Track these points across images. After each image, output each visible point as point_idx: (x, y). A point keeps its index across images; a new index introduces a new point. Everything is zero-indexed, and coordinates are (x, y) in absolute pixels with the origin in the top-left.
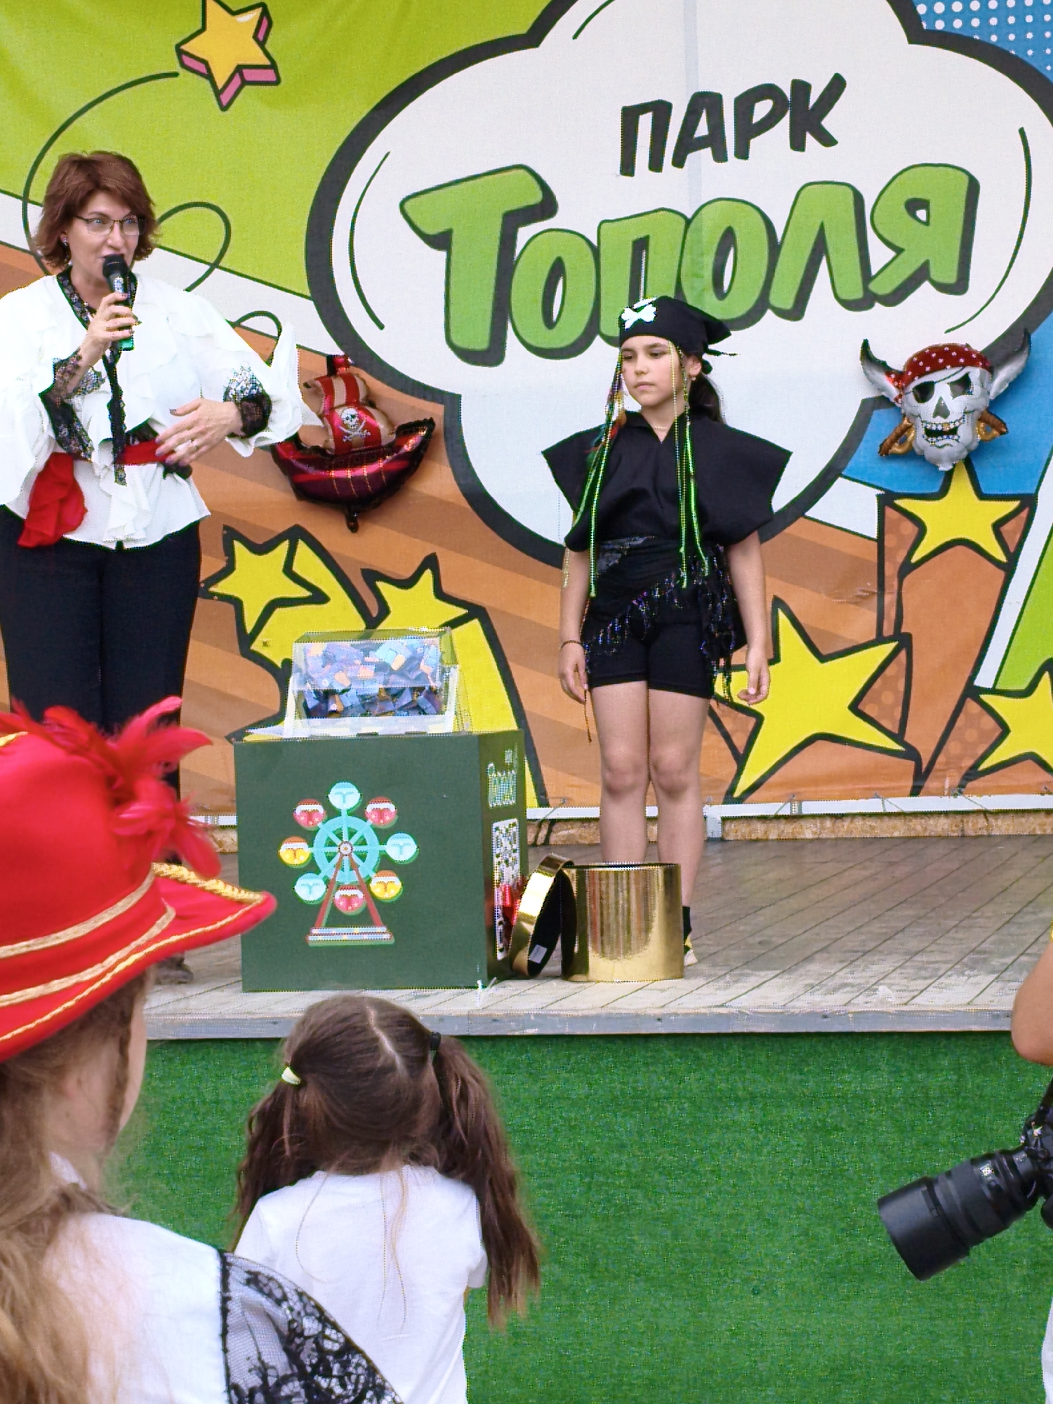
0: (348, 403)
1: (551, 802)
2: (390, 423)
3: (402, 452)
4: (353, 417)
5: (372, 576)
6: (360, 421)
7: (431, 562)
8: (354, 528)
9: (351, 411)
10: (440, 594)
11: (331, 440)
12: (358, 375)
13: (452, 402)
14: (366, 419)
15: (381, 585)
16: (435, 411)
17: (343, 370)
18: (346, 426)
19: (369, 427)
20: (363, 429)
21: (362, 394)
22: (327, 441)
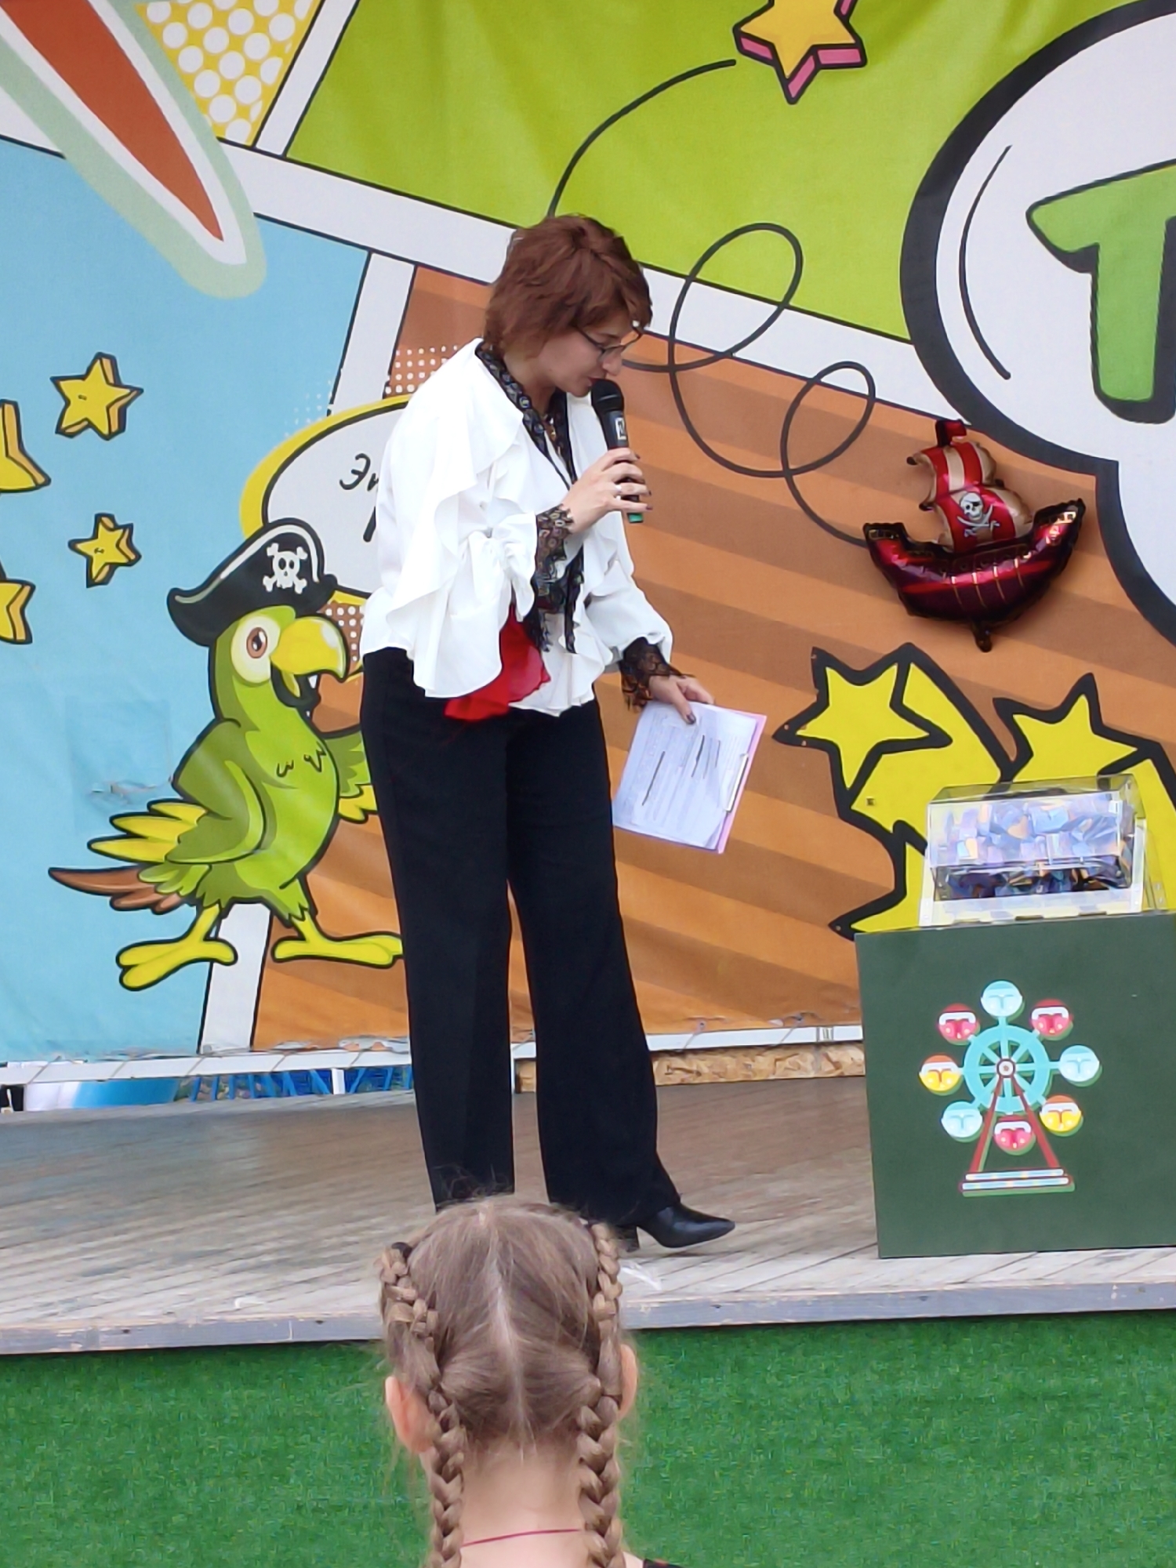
0: (968, 487)
2: (1025, 507)
3: (1041, 546)
4: (976, 503)
5: (1007, 708)
6: (985, 510)
7: (1086, 686)
8: (985, 644)
9: (973, 496)
10: (1099, 727)
11: (948, 535)
12: (977, 442)
13: (1106, 472)
14: (993, 505)
15: (1021, 720)
16: (1084, 485)
17: (958, 439)
18: (967, 517)
19: (998, 515)
20: (990, 519)
21: (986, 471)
22: (942, 535)
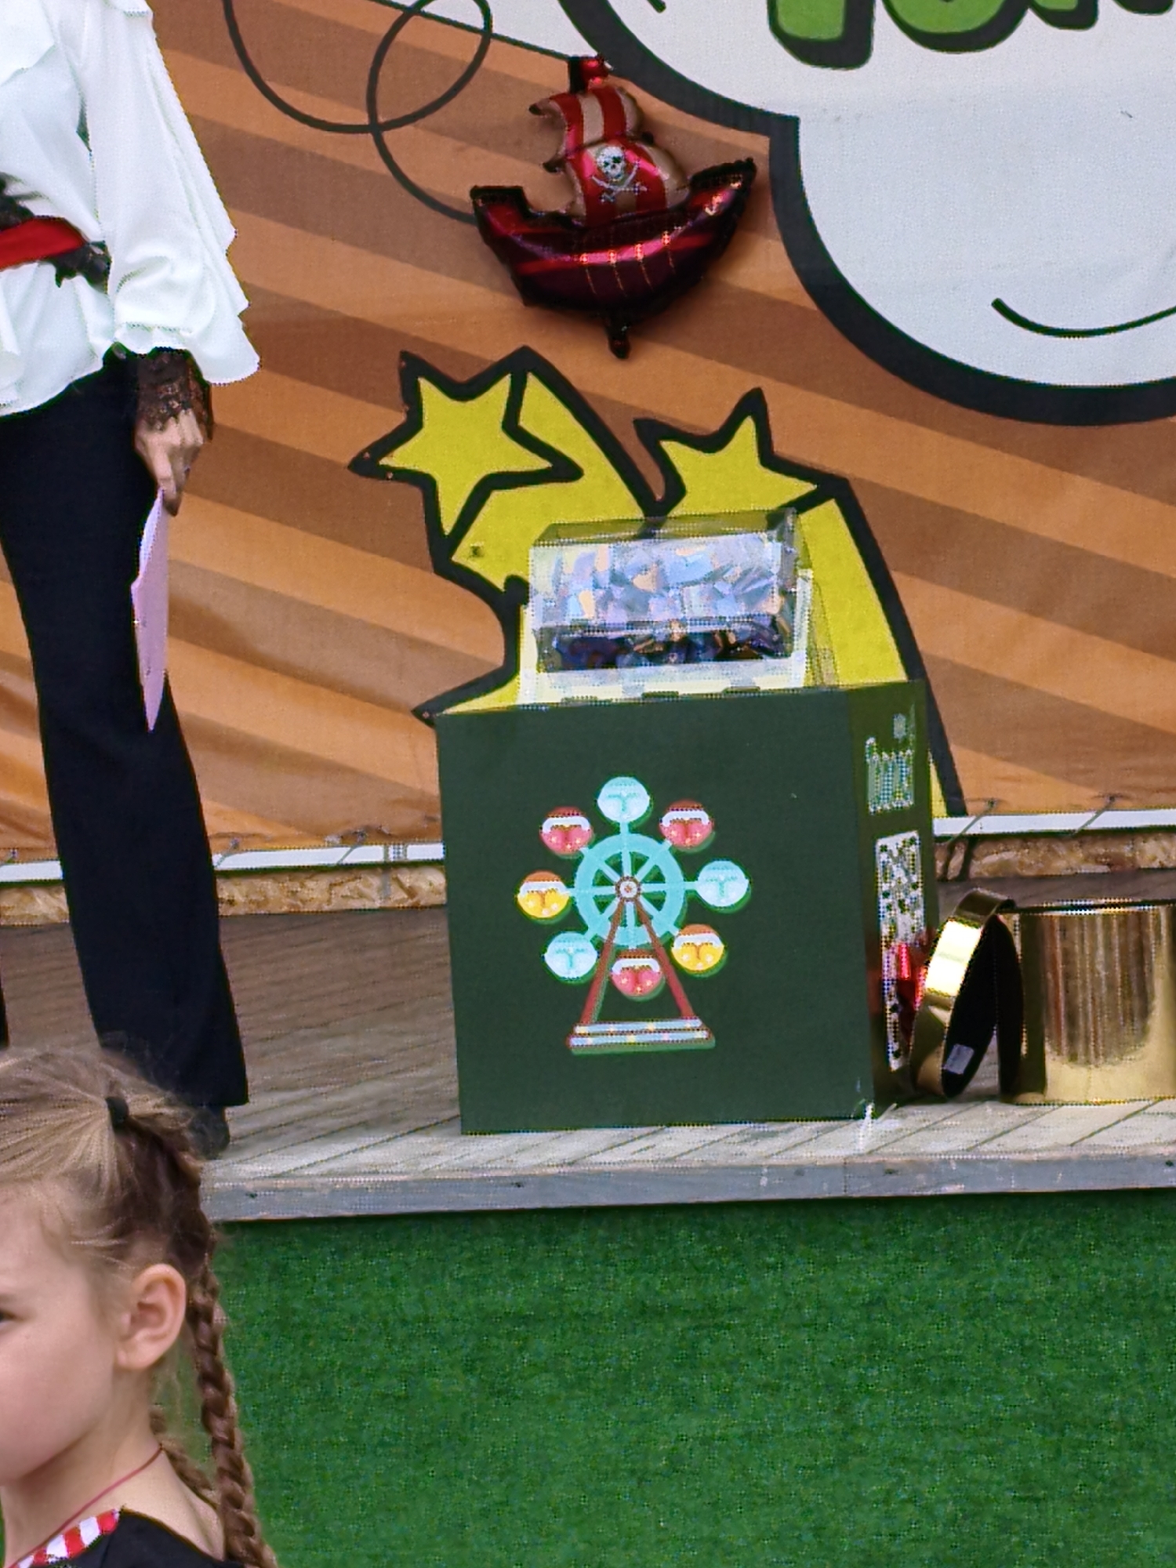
0: (606, 139)
1: (970, 807)
2: (678, 168)
3: (701, 217)
4: (617, 160)
5: (653, 431)
6: (628, 169)
7: (753, 405)
8: (621, 351)
9: (613, 151)
10: (769, 458)
11: (580, 202)
12: (622, 89)
13: (783, 131)
14: (639, 163)
15: (671, 448)
16: (755, 146)
17: (596, 82)
18: (605, 177)
19: (642, 175)
20: (634, 182)
21: (630, 122)
22: (573, 203)
